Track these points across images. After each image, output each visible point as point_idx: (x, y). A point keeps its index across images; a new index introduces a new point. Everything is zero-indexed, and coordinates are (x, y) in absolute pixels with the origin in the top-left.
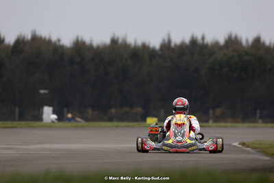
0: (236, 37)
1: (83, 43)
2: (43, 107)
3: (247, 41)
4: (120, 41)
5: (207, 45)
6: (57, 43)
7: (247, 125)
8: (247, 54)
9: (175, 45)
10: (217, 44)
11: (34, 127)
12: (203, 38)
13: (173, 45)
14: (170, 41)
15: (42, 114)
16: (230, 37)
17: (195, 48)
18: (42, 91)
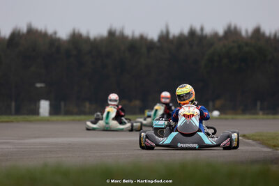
0: (235, 28)
1: (80, 36)
2: (39, 100)
3: (247, 31)
4: (118, 33)
5: (206, 36)
6: (54, 36)
7: (247, 116)
8: (247, 44)
9: (174, 37)
10: (216, 35)
11: (30, 121)
12: (202, 29)
13: (171, 36)
14: (168, 33)
15: (39, 108)
16: (229, 28)
17: (194, 39)
18: (38, 85)
